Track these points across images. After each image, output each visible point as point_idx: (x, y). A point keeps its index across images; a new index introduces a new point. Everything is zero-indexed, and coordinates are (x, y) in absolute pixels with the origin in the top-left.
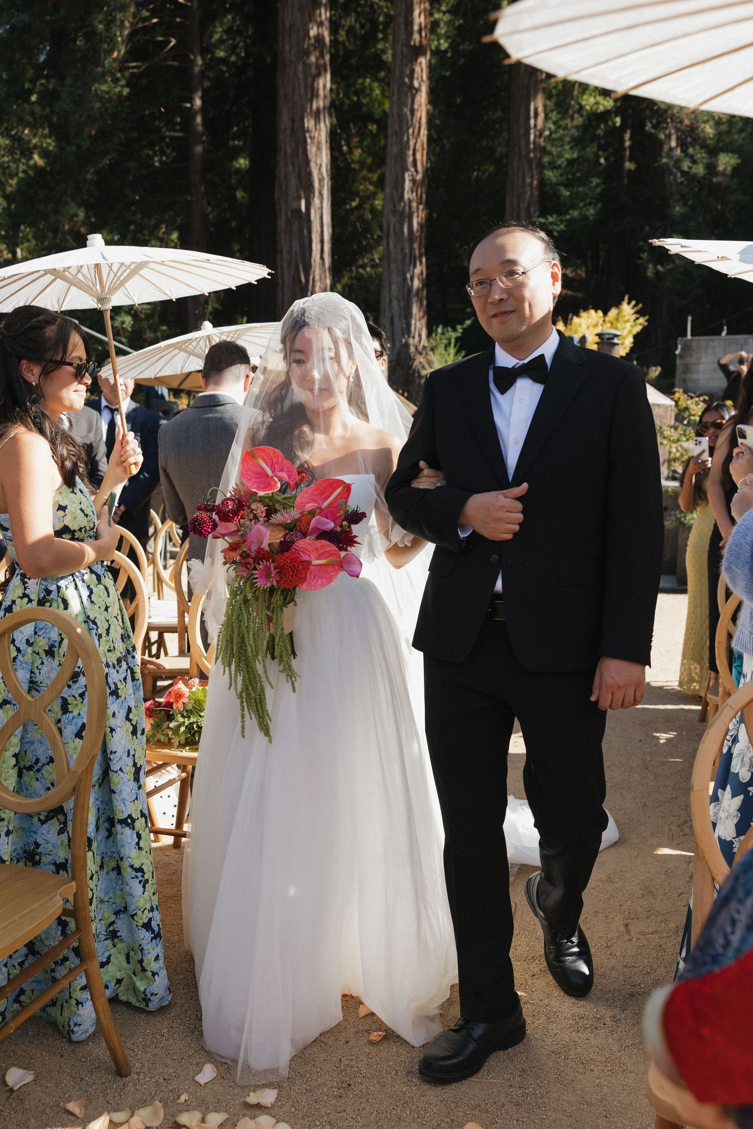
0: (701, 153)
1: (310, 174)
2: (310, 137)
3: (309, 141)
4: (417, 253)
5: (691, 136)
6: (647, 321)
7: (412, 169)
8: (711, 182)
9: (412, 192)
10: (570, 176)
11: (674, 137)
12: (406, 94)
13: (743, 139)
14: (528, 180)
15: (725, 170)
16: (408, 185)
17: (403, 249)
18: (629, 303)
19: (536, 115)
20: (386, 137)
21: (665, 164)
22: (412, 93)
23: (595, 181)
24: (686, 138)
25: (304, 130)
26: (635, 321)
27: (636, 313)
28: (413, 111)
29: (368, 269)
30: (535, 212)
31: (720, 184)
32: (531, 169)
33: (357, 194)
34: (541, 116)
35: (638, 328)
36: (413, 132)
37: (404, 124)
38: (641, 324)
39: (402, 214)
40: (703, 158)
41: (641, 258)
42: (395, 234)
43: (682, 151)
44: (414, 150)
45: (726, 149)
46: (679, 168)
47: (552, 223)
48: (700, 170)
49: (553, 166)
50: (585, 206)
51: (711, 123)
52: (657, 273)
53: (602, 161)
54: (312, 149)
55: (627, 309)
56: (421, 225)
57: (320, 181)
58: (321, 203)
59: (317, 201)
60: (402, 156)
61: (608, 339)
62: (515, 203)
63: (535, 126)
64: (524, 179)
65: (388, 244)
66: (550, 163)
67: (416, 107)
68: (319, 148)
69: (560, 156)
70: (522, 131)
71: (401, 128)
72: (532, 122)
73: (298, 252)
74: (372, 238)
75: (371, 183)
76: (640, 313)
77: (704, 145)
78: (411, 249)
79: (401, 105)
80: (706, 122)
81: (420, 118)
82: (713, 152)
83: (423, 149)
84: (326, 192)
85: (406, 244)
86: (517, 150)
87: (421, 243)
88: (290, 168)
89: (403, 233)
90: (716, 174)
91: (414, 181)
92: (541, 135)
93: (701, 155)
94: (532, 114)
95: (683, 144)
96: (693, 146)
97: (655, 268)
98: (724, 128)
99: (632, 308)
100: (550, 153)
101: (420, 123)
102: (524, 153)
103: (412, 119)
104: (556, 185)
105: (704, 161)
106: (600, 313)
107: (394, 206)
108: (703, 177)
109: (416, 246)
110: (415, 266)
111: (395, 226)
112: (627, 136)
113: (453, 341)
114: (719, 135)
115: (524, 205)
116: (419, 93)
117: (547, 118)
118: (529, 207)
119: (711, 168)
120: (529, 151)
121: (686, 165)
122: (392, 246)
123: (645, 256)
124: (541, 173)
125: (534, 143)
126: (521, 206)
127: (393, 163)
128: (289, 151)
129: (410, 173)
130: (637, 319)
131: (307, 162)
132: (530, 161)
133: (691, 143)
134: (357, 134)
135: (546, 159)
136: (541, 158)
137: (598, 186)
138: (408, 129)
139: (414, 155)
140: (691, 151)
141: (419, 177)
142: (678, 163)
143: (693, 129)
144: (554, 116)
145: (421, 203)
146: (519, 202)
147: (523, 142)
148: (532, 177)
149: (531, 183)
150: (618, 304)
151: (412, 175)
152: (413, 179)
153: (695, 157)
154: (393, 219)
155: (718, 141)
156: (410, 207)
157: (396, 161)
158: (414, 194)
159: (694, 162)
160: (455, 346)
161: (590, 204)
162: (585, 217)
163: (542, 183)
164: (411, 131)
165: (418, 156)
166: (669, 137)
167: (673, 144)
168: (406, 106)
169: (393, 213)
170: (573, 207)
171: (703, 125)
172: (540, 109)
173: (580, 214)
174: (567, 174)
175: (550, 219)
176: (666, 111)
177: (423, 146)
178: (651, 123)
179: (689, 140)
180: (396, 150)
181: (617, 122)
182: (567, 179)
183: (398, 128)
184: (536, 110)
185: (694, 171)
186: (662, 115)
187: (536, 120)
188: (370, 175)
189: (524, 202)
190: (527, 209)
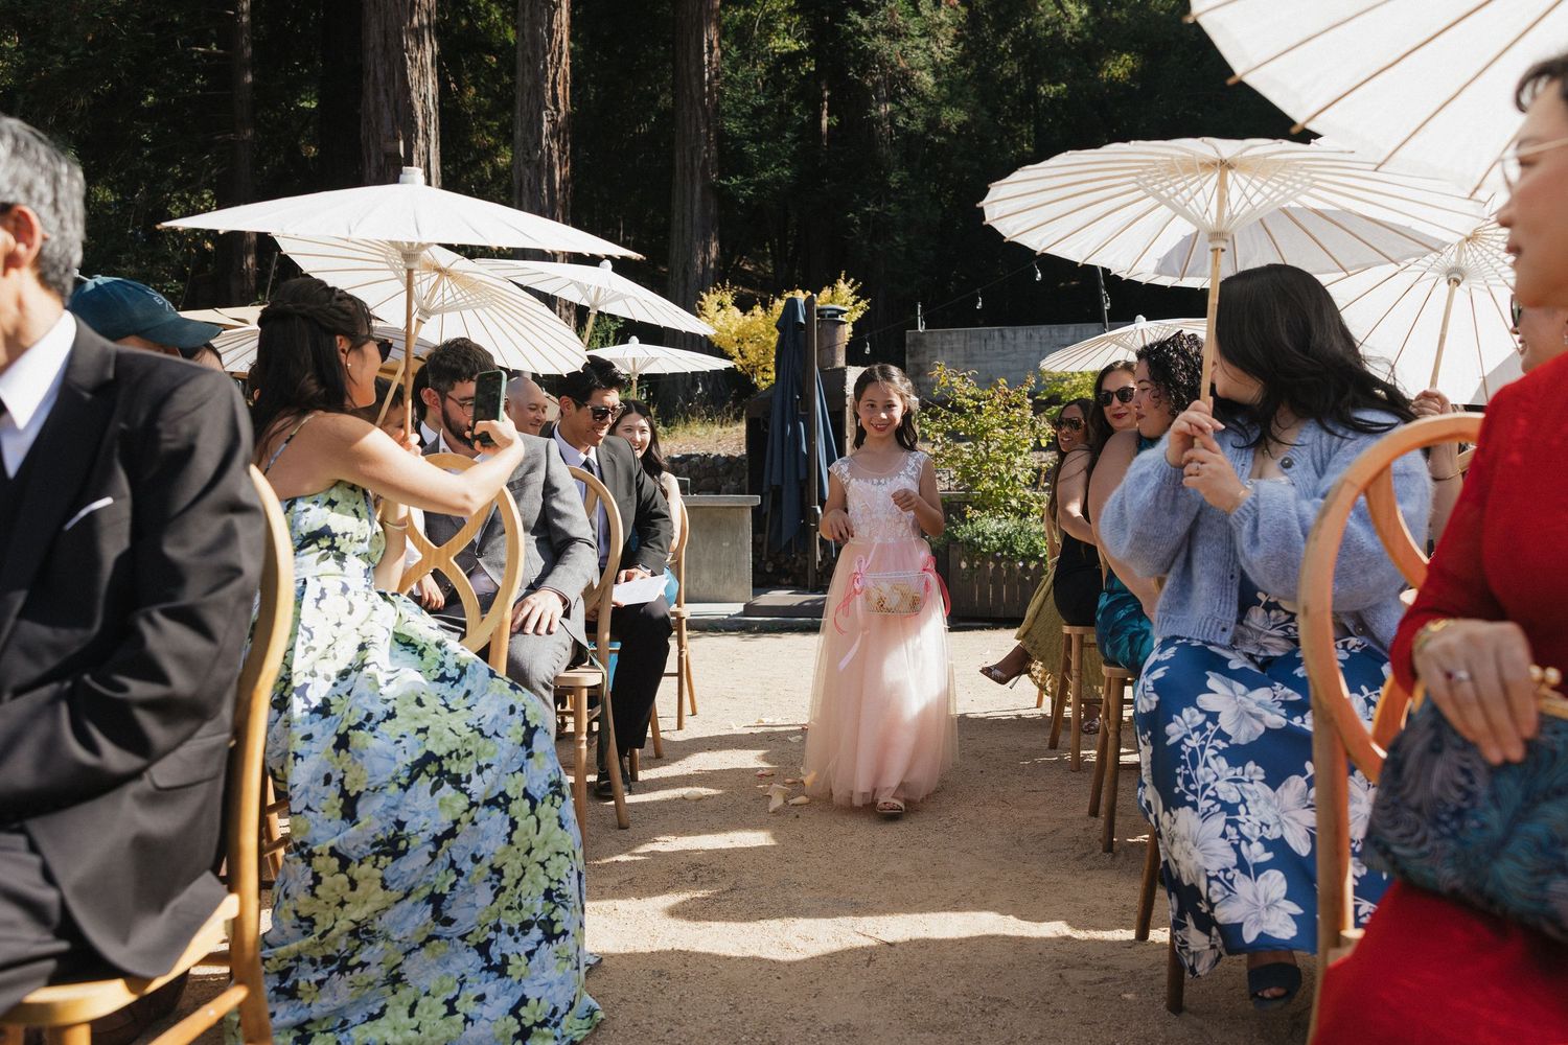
0: (918, 107)
1: (411, 106)
2: (410, 58)
3: (409, 63)
5: (904, 87)
6: (868, 304)
7: (553, 108)
8: (932, 140)
9: (552, 137)
10: (756, 128)
11: (883, 86)
12: (541, 8)
14: (703, 131)
15: (948, 127)
16: (546, 127)
18: (846, 282)
19: (711, 49)
20: (512, 72)
21: (875, 117)
22: (549, 9)
24: (899, 88)
25: (402, 50)
26: (854, 303)
27: (855, 293)
28: (551, 32)
30: (713, 171)
31: (943, 144)
32: (705, 117)
33: (471, 147)
34: (717, 52)
35: (859, 314)
36: (552, 59)
37: (539, 47)
38: (862, 309)
39: (539, 165)
40: (921, 112)
41: (853, 234)
42: (530, 191)
43: (893, 105)
44: (554, 82)
45: (950, 103)
46: (893, 124)
47: (736, 187)
48: (918, 126)
49: (734, 114)
50: (777, 166)
51: (929, 69)
54: (413, 74)
55: (844, 289)
56: (565, 182)
57: (424, 118)
58: (427, 146)
59: (421, 143)
60: (537, 90)
61: (829, 316)
62: (688, 160)
63: (710, 63)
64: (698, 130)
65: (521, 203)
66: (730, 110)
67: (555, 27)
68: (423, 74)
69: (743, 102)
70: (693, 69)
71: (535, 53)
72: (706, 57)
75: (489, 134)
76: (861, 294)
77: (922, 98)
78: (553, 213)
79: (535, 24)
80: (923, 69)
81: (561, 42)
82: (934, 106)
83: (566, 82)
84: (433, 133)
85: (546, 207)
86: (688, 93)
87: (565, 204)
88: (382, 97)
89: (541, 191)
90: (939, 132)
91: (554, 122)
92: (717, 76)
93: (920, 110)
94: (706, 49)
95: (894, 98)
96: (908, 99)
98: (943, 77)
99: (851, 288)
100: (729, 99)
101: (560, 48)
102: (696, 96)
103: (550, 43)
104: (738, 138)
105: (923, 116)
107: (528, 154)
108: (923, 136)
109: (559, 210)
111: (529, 182)
112: (824, 86)
113: (612, 334)
114: (939, 86)
115: (698, 163)
116: (559, 9)
117: (724, 56)
119: (932, 124)
120: (704, 95)
121: (901, 120)
124: (719, 123)
125: (709, 84)
126: (696, 162)
127: (526, 98)
128: (380, 75)
129: (549, 112)
130: (857, 302)
131: (407, 91)
132: (705, 107)
133: (905, 94)
134: (471, 68)
135: (726, 106)
136: (719, 104)
138: (545, 55)
139: (554, 88)
140: (905, 104)
141: (561, 118)
142: (890, 118)
143: (906, 77)
144: (732, 52)
145: (564, 153)
146: (692, 158)
147: (695, 83)
148: (708, 127)
149: (707, 135)
150: (832, 283)
151: (552, 115)
152: (553, 120)
153: (912, 111)
154: (527, 171)
156: (550, 156)
157: (529, 95)
158: (555, 140)
159: (911, 117)
161: (783, 164)
162: (778, 181)
163: (722, 136)
164: (549, 57)
165: (560, 90)
166: (877, 84)
167: (883, 94)
168: (542, 26)
169: (527, 163)
170: (763, 167)
171: (918, 73)
172: (715, 43)
173: (771, 177)
174: (753, 125)
175: (734, 181)
176: (874, 52)
177: (565, 78)
178: (855, 68)
179: (903, 90)
180: (528, 81)
181: (810, 66)
182: (753, 132)
183: (530, 54)
184: (710, 43)
185: (912, 127)
186: (867, 59)
187: (710, 57)
188: (489, 123)
189: (699, 159)
190: (704, 169)
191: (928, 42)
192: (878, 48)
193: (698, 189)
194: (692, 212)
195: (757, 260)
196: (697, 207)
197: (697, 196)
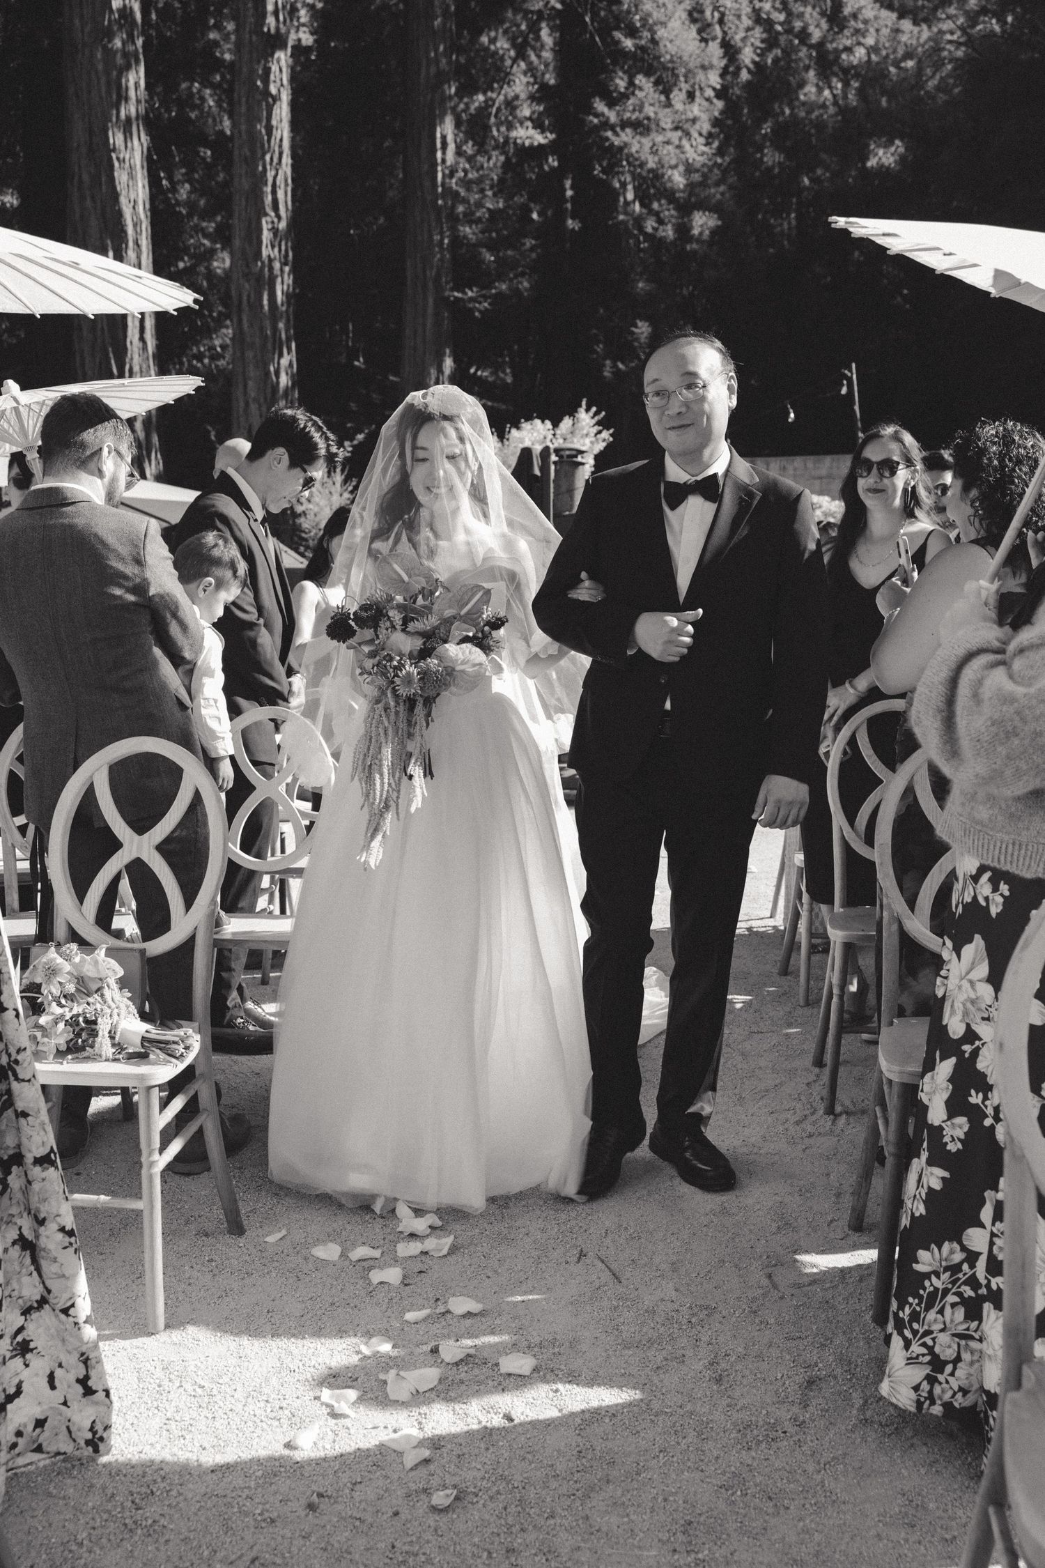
0: (669, 210)
1: (120, 214)
2: (118, 159)
3: (116, 164)
4: (283, 336)
5: (654, 187)
6: (611, 435)
7: (273, 214)
8: (684, 249)
9: (273, 247)
10: (494, 235)
11: (630, 187)
12: (259, 103)
13: (723, 194)
14: (437, 238)
15: (701, 234)
16: (266, 236)
17: (262, 329)
18: (587, 410)
19: (444, 145)
20: (228, 167)
21: (622, 221)
22: (267, 103)
23: (529, 243)
24: (648, 188)
25: (108, 150)
26: (596, 435)
27: (598, 423)
28: (269, 129)
29: (206, 361)
30: (447, 283)
31: (694, 252)
32: (439, 221)
33: (186, 250)
34: (451, 147)
35: (601, 446)
36: (272, 159)
37: (257, 147)
38: (604, 440)
39: (259, 277)
40: (672, 216)
41: (597, 352)
42: (250, 307)
43: (642, 205)
44: (274, 185)
45: (703, 206)
46: (641, 229)
47: (471, 299)
48: (669, 232)
49: (469, 219)
50: (516, 276)
51: (681, 168)
52: (617, 373)
53: (535, 216)
54: (121, 177)
55: (585, 418)
56: (288, 295)
57: (135, 225)
58: (138, 257)
59: (131, 255)
60: (257, 195)
61: (569, 456)
62: (420, 271)
63: (444, 161)
64: (431, 237)
65: (240, 321)
66: (465, 214)
67: (274, 123)
68: (132, 176)
69: (479, 205)
70: (426, 167)
71: (253, 152)
72: (439, 155)
73: (106, 328)
74: (210, 316)
75: (206, 236)
76: (603, 424)
77: (672, 199)
78: (275, 330)
79: (253, 119)
80: (675, 167)
81: (281, 140)
82: (685, 208)
83: (286, 185)
84: (145, 243)
85: (267, 323)
86: (419, 194)
87: (288, 320)
88: (89, 203)
89: (262, 306)
90: (691, 239)
91: (275, 231)
92: (451, 175)
93: (669, 213)
94: (439, 145)
95: (644, 198)
96: (659, 201)
97: (615, 366)
98: (696, 177)
99: (593, 418)
100: (465, 201)
101: (280, 146)
102: (429, 198)
103: (269, 141)
104: (474, 245)
105: (673, 220)
106: (548, 424)
107: (247, 266)
108: (673, 243)
109: (281, 325)
110: (281, 355)
111: (249, 296)
112: (568, 183)
113: (340, 463)
114: (691, 186)
115: (432, 273)
116: (278, 103)
117: (459, 152)
118: (438, 275)
119: (683, 230)
120: (437, 197)
121: (650, 225)
122: (246, 325)
123: (600, 348)
124: (453, 229)
125: (443, 184)
126: (428, 273)
127: (244, 203)
128: (86, 177)
129: (269, 219)
130: (599, 432)
131: (115, 196)
132: (438, 210)
133: (654, 195)
134: (183, 163)
135: (461, 209)
136: (453, 207)
137: (533, 249)
138: (264, 154)
139: (274, 192)
140: (655, 206)
141: (283, 225)
142: (639, 221)
143: (656, 175)
144: (469, 148)
145: (286, 264)
146: (424, 271)
147: (427, 184)
148: (442, 233)
149: (441, 241)
150: (572, 412)
151: (273, 222)
152: (273, 228)
153: (662, 215)
154: (247, 286)
155: (690, 195)
156: (271, 268)
157: (247, 199)
158: (276, 250)
159: (661, 222)
160: (342, 471)
161: (523, 274)
162: (516, 292)
163: (457, 241)
164: (268, 157)
165: (280, 194)
166: (624, 185)
167: (630, 196)
168: (260, 121)
169: (247, 276)
170: (501, 277)
171: (670, 172)
172: (450, 138)
173: (509, 288)
174: (490, 232)
175: (470, 294)
176: (621, 149)
177: (286, 181)
178: (601, 165)
179: (652, 191)
180: (246, 184)
181: (553, 162)
182: (491, 238)
183: (248, 154)
184: (444, 138)
185: (661, 233)
186: (615, 155)
187: (444, 153)
188: (204, 224)
189: (432, 268)
190: (437, 280)
191: (680, 139)
192: (626, 145)
193: (431, 301)
194: (424, 325)
195: (497, 367)
196: (430, 322)
197: (430, 311)
